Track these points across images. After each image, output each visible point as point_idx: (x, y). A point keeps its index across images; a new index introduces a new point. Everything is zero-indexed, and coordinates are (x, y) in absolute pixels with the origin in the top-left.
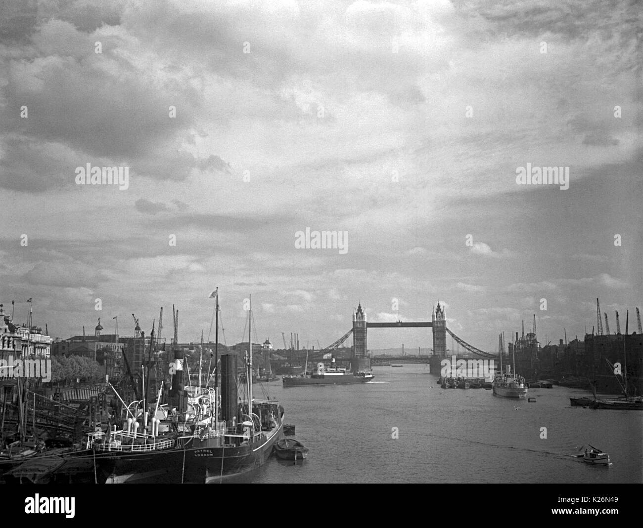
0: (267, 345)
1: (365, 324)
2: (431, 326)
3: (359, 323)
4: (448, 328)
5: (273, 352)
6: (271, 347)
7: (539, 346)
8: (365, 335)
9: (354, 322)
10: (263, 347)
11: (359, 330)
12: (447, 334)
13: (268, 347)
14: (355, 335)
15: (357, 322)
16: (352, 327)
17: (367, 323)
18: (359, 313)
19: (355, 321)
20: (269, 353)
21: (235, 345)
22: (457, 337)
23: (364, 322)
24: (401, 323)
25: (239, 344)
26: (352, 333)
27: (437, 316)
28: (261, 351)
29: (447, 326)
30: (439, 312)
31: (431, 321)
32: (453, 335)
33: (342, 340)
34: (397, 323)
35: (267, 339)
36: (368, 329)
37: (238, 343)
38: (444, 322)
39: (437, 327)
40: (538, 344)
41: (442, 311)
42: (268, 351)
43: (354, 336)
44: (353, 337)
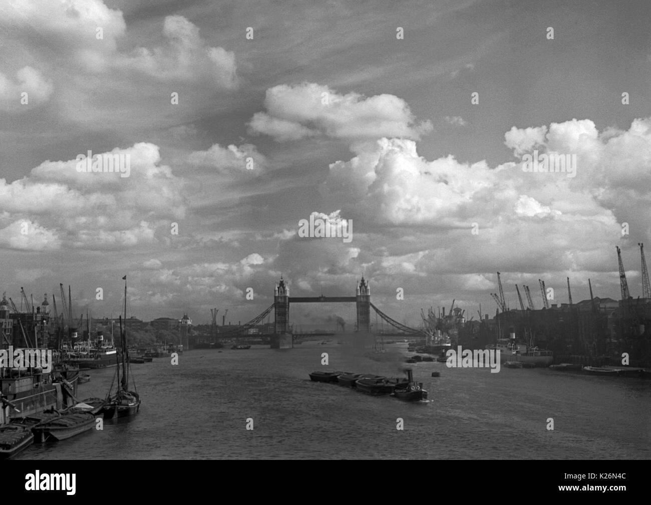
0: (185, 320)
1: (287, 298)
2: (355, 301)
3: (281, 298)
4: (372, 303)
5: (190, 327)
6: (189, 322)
7: (463, 322)
8: (287, 310)
9: (275, 297)
10: (181, 322)
11: (281, 305)
12: (371, 308)
13: (186, 322)
14: (277, 310)
15: (278, 297)
16: (273, 302)
17: (289, 298)
18: (281, 287)
19: (277, 295)
20: (187, 328)
21: (152, 320)
22: (381, 313)
23: (286, 296)
24: (324, 297)
25: (158, 319)
26: (274, 309)
27: (360, 291)
28: (179, 327)
29: (371, 300)
30: (363, 286)
31: (355, 296)
32: (377, 311)
33: (264, 315)
34: (320, 298)
35: (186, 314)
36: (291, 304)
37: (156, 318)
38: (367, 297)
39: (361, 302)
40: (463, 319)
41: (366, 285)
42: (186, 326)
43: (276, 312)
44: (274, 312)
